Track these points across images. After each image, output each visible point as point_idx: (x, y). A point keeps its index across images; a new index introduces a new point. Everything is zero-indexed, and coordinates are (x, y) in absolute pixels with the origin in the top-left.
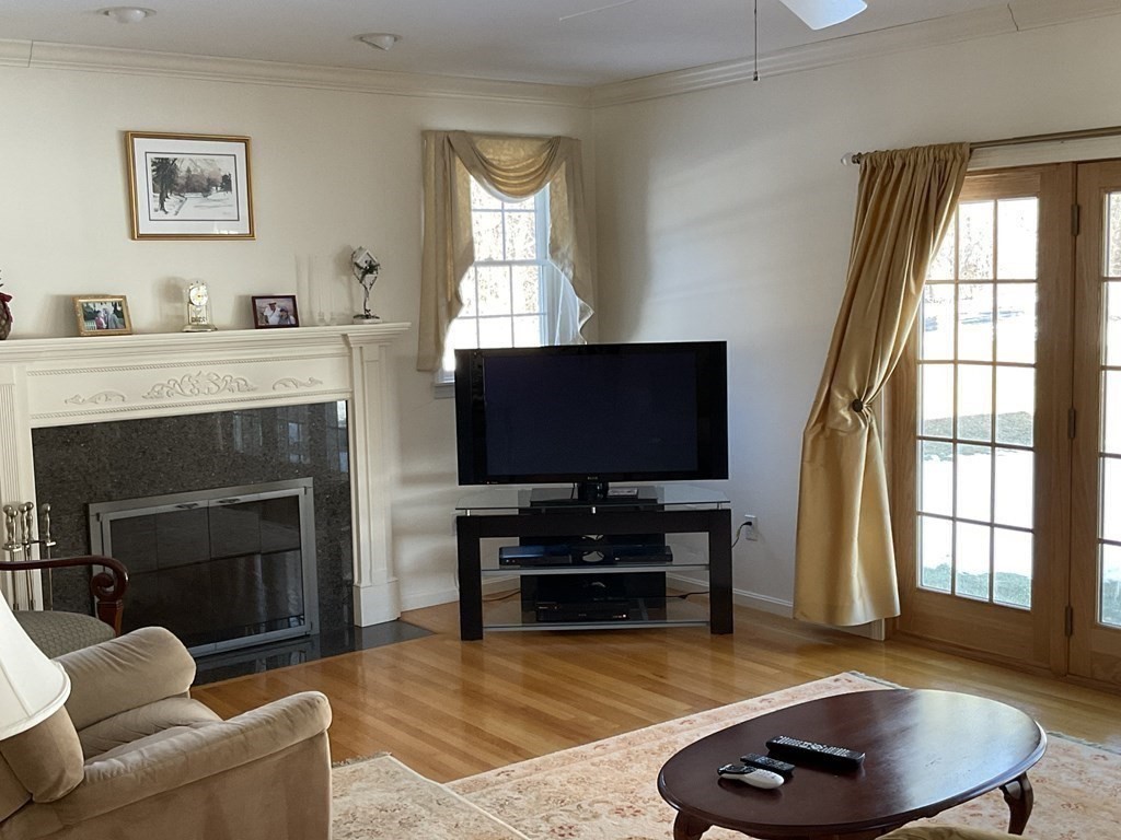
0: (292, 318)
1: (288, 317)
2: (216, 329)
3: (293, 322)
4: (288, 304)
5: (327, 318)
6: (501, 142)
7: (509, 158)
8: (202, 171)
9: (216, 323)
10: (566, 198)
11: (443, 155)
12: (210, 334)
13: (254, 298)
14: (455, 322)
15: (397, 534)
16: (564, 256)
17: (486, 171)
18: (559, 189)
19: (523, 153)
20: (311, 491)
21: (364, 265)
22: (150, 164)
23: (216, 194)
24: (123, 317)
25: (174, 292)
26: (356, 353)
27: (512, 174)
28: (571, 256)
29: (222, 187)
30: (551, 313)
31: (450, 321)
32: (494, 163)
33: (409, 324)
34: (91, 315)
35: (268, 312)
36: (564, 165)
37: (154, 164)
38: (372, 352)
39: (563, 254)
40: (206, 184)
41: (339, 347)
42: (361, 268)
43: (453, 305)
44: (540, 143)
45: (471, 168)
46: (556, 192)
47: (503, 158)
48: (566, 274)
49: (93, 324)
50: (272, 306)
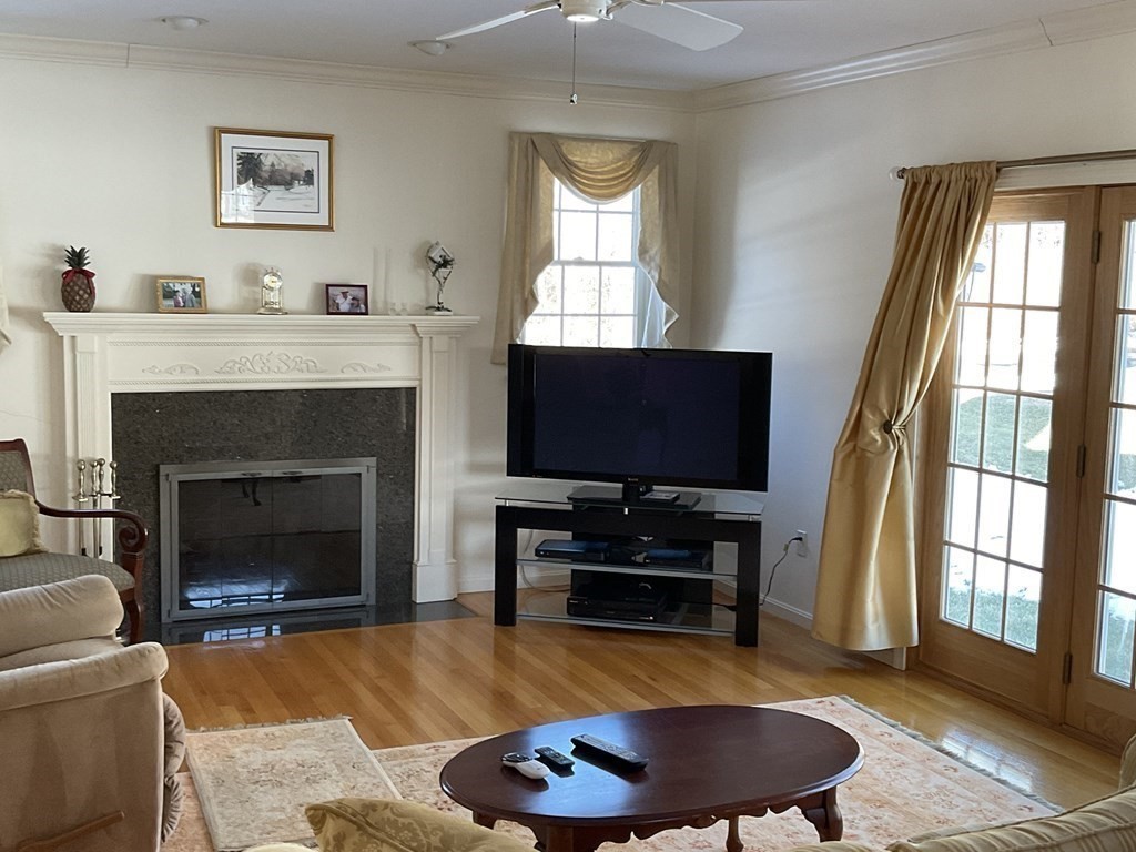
0: (362, 306)
1: (358, 306)
2: (286, 313)
3: (364, 311)
4: (359, 293)
5: (408, 308)
6: (588, 144)
7: (597, 161)
8: (286, 166)
9: (288, 306)
10: (657, 202)
11: (527, 157)
12: (279, 318)
13: (328, 286)
14: (530, 318)
15: (459, 518)
16: (652, 259)
17: (568, 171)
18: (650, 192)
19: (611, 157)
20: (374, 471)
21: (438, 259)
22: (235, 157)
23: (298, 188)
24: (200, 297)
25: (252, 276)
26: (426, 343)
27: (600, 177)
28: (658, 259)
29: (304, 181)
30: (641, 315)
31: (526, 319)
32: (580, 165)
33: (478, 318)
34: (170, 294)
35: (340, 300)
36: (656, 170)
37: (240, 158)
38: (441, 343)
39: (650, 257)
40: (288, 177)
41: (409, 336)
42: (435, 262)
43: (528, 303)
44: (632, 147)
45: (554, 170)
46: (647, 196)
47: (590, 160)
48: (653, 277)
49: (172, 302)
50: (345, 295)
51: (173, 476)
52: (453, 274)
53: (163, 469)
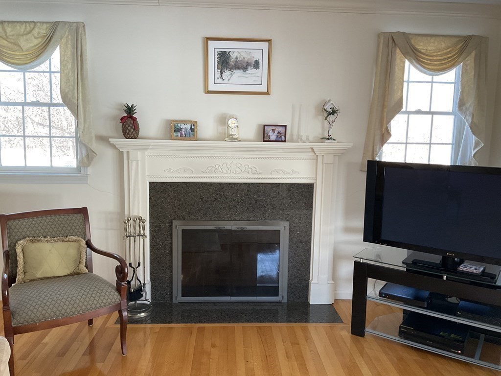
0: (283, 137)
1: (281, 136)
2: (240, 141)
3: (284, 140)
4: (282, 130)
5: (311, 139)
6: (429, 38)
7: (433, 48)
8: (244, 58)
9: (241, 136)
10: (473, 73)
11: (388, 47)
12: (235, 143)
13: (265, 126)
14: (385, 146)
15: (337, 258)
16: (467, 110)
17: (417, 57)
18: (469, 67)
19: (443, 45)
20: (287, 229)
21: (329, 110)
22: (216, 54)
23: (251, 70)
24: (194, 131)
25: (223, 120)
26: (320, 159)
27: (435, 58)
28: (471, 109)
29: (254, 66)
30: (457, 143)
31: (382, 145)
32: (423, 51)
33: (352, 144)
34: (178, 130)
35: (271, 133)
36: (473, 54)
37: (219, 54)
38: (329, 159)
39: (466, 109)
40: (245, 65)
41: (310, 154)
42: (327, 112)
43: (385, 136)
44: (458, 39)
45: (406, 54)
46: (466, 70)
47: (429, 48)
48: (467, 120)
49: (179, 134)
50: (273, 131)
51: (178, 227)
52: (338, 119)
53: (175, 223)
